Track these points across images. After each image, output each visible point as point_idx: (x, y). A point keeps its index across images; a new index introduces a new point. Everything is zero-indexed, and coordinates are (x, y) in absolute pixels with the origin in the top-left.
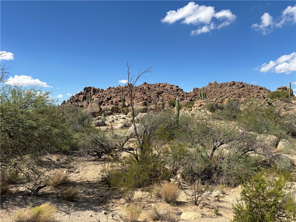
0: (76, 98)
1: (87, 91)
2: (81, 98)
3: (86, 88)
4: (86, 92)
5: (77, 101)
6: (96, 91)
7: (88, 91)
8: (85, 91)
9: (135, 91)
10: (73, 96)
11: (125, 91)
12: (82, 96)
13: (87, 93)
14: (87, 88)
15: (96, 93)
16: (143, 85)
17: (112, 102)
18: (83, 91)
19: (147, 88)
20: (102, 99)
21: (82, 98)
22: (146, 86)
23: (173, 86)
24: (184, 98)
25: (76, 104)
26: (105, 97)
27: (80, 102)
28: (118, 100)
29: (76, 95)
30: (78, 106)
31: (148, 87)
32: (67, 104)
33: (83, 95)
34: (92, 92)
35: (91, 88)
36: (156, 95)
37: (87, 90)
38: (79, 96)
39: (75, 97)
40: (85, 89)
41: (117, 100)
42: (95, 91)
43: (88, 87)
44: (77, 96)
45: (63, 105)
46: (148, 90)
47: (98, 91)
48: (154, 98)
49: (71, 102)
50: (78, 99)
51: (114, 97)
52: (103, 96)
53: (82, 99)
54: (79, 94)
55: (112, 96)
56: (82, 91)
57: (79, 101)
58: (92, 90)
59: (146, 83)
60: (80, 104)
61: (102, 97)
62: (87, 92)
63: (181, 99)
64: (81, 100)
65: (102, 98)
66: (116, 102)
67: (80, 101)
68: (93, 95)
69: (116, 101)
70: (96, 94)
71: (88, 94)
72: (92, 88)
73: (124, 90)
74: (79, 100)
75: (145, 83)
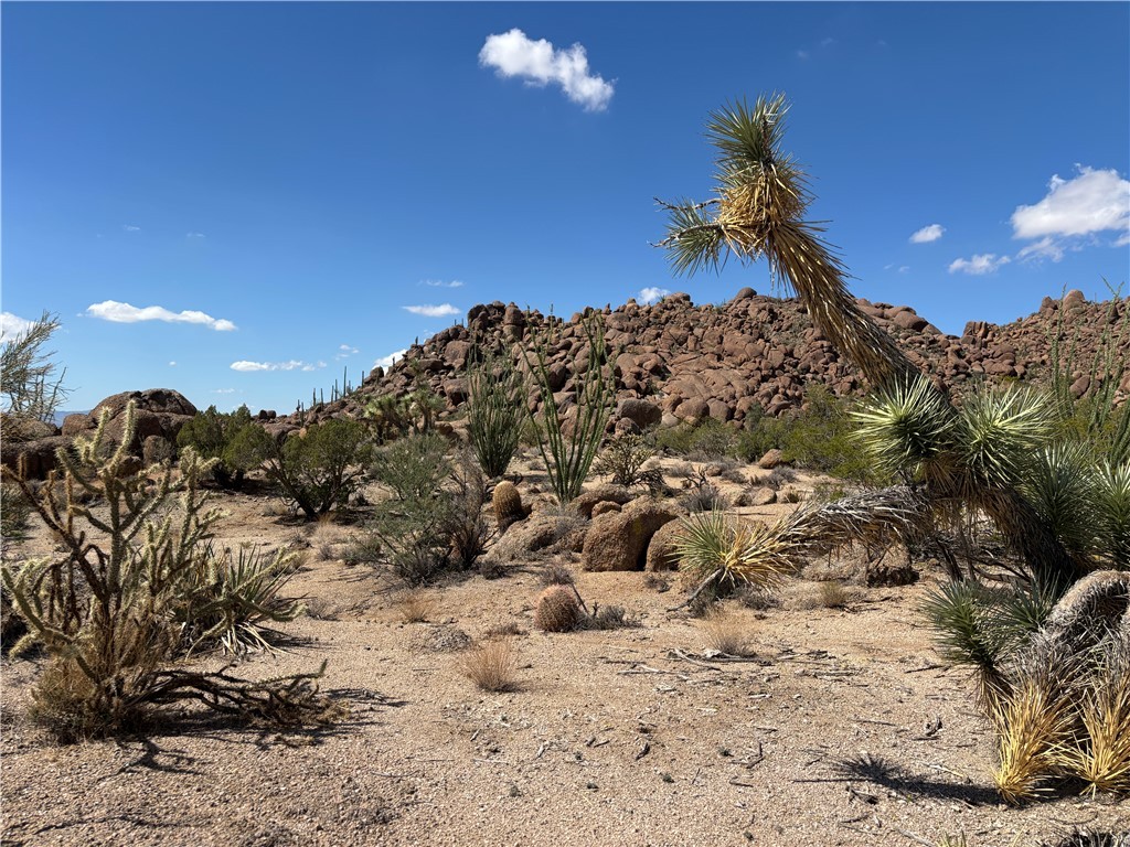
0: (432, 357)
1: (487, 324)
2: (454, 357)
3: (479, 309)
4: (480, 328)
5: (436, 368)
6: (524, 324)
7: (491, 324)
8: (477, 323)
9: (714, 324)
10: (417, 347)
11: (667, 321)
12: (458, 346)
13: (485, 331)
14: (486, 310)
15: (529, 332)
16: (744, 303)
17: (618, 372)
18: (466, 326)
19: (764, 316)
20: (562, 359)
21: (462, 353)
22: (762, 305)
23: (884, 307)
24: (969, 362)
25: (431, 382)
26: (578, 350)
27: (451, 374)
28: (649, 365)
29: (434, 340)
30: (443, 394)
31: (771, 311)
32: (388, 382)
33: (464, 339)
34: (506, 329)
35: (501, 309)
36: (822, 346)
37: (486, 317)
38: (445, 345)
39: (430, 352)
40: (473, 314)
41: (640, 365)
42: (522, 323)
43: (491, 306)
44: (438, 344)
45: (370, 387)
46: (771, 322)
47: (534, 324)
48: (815, 358)
49: (408, 376)
50: (443, 360)
51: (622, 352)
52: (567, 346)
53: (462, 360)
54: (448, 338)
55: (614, 342)
56: (459, 323)
57: (444, 368)
58: (507, 319)
59: (755, 293)
60: (450, 387)
61: (562, 348)
62: (483, 328)
63: (956, 367)
64: (457, 366)
65: (562, 353)
66: (638, 376)
67: (450, 368)
68: (513, 341)
69: (637, 369)
70: (529, 336)
71: (488, 335)
72: (509, 311)
73: (663, 321)
74: (446, 364)
75: (751, 294)
